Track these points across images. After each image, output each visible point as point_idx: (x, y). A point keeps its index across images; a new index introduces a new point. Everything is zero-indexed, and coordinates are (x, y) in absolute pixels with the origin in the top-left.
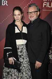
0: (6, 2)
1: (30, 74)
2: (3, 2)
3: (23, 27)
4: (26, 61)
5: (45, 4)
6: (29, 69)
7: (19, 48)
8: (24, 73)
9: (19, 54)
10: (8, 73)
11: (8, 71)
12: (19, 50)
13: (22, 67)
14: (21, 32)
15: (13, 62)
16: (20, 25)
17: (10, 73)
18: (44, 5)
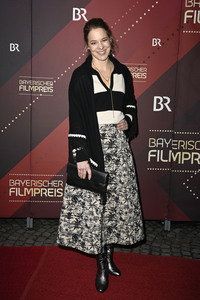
0: (82, 12)
1: (135, 199)
2: (77, 11)
3: (115, 75)
4: (125, 169)
5: (188, 14)
6: (134, 188)
7: (104, 135)
8: (122, 199)
9: (107, 150)
10: (75, 198)
11: (75, 193)
12: (106, 141)
13: (116, 184)
14: (109, 91)
15: (90, 172)
16: (105, 69)
17: (80, 199)
18: (186, 16)
